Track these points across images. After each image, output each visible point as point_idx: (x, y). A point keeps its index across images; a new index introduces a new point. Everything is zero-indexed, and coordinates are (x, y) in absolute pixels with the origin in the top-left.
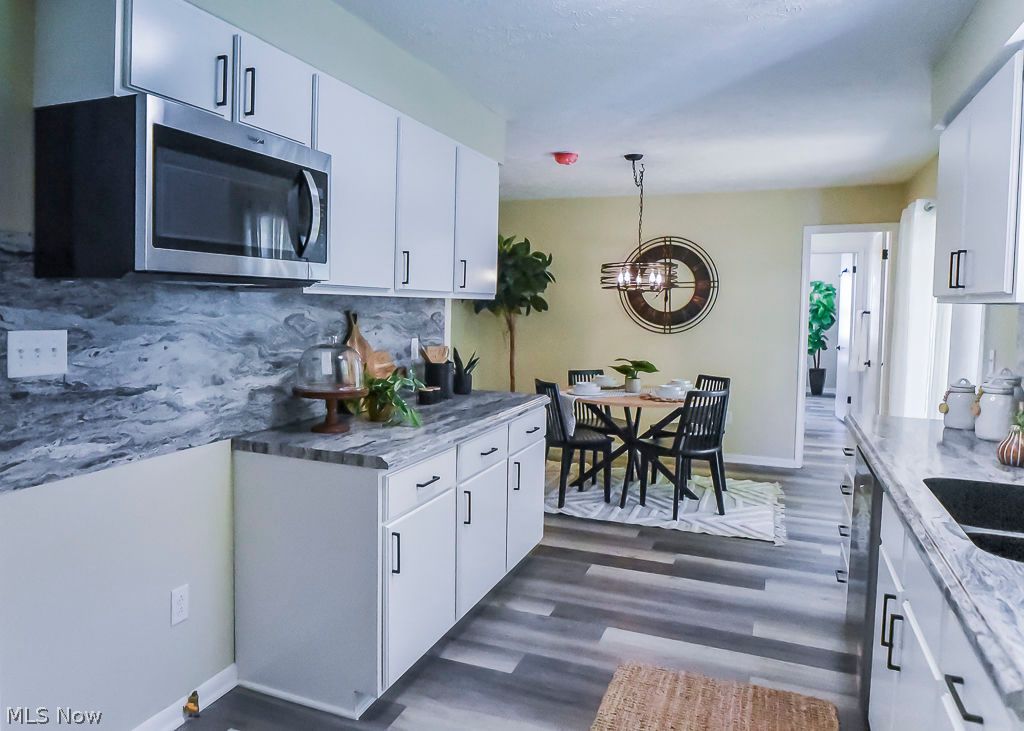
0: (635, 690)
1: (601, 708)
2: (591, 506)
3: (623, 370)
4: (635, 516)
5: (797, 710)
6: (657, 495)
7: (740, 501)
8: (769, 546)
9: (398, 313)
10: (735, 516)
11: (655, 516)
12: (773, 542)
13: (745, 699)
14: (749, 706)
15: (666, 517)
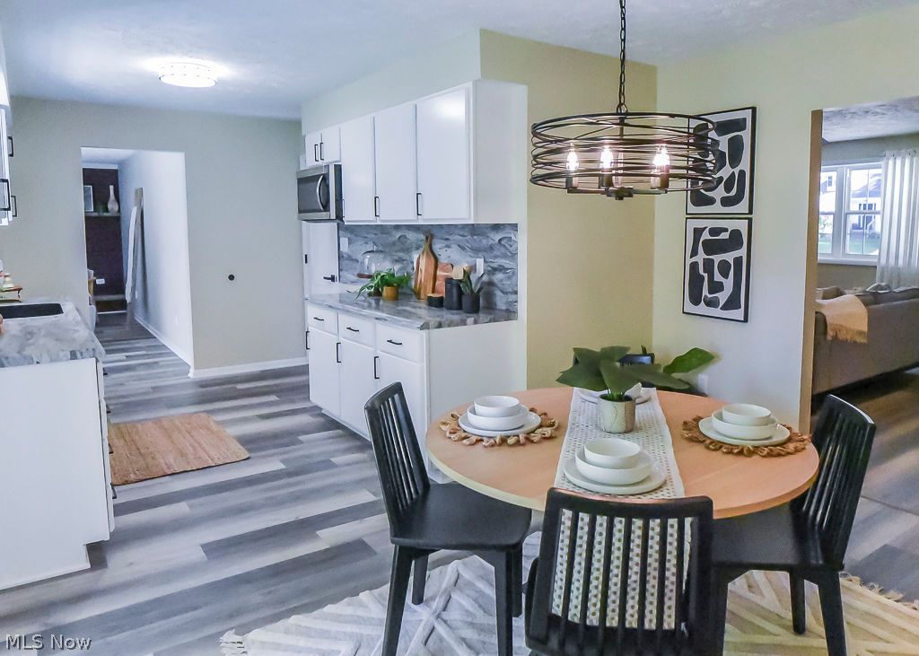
9: (464, 236)
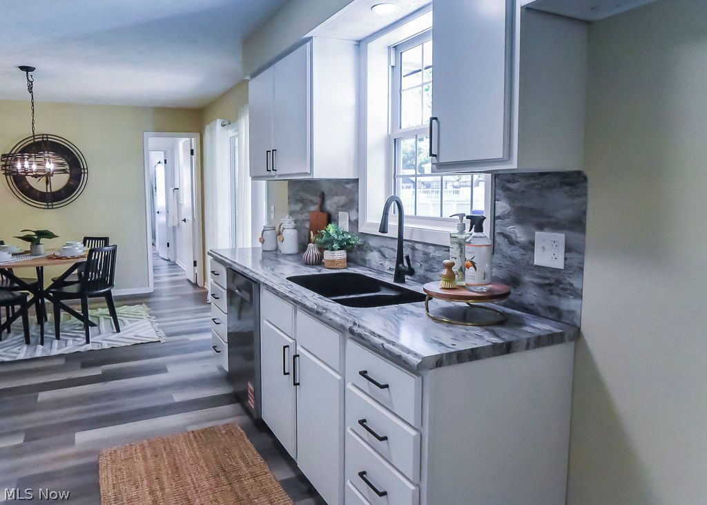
0: (119, 466)
1: (101, 490)
2: (15, 350)
3: (27, 238)
4: (56, 349)
5: (221, 435)
6: (66, 329)
7: (126, 320)
8: (157, 345)
10: (128, 330)
11: (73, 345)
12: (159, 341)
13: (190, 441)
14: (195, 445)
15: (81, 343)
